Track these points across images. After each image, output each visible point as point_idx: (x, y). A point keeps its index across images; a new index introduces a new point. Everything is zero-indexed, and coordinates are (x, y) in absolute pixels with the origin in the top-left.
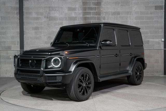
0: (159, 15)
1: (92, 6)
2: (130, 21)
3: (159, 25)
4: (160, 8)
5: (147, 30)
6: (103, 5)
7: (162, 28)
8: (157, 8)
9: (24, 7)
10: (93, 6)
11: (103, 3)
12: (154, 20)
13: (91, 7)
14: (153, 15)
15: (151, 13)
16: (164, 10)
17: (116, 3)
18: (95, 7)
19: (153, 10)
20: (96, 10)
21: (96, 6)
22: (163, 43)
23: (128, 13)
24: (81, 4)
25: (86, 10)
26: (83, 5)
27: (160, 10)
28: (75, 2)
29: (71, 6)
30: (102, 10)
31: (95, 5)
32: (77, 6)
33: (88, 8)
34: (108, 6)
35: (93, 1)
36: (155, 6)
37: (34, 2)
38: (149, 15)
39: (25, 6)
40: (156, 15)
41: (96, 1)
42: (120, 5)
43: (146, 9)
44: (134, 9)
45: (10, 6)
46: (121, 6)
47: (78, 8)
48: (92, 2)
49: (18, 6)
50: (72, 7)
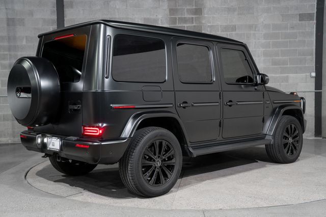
0: (307, 30)
1: (187, 16)
2: (255, 42)
3: (306, 48)
4: (308, 17)
5: (284, 58)
6: (206, 14)
7: (312, 54)
8: (302, 17)
9: (65, 18)
10: (189, 16)
11: (205, 11)
12: (297, 40)
13: (185, 18)
14: (295, 31)
15: (292, 28)
16: (315, 21)
17: (230, 10)
18: (193, 18)
19: (296, 21)
20: (193, 23)
21: (194, 16)
22: (313, 80)
23: (250, 27)
24: (167, 12)
25: (176, 23)
26: (170, 15)
27: (308, 21)
28: (157, 8)
29: (148, 17)
30: (203, 22)
31: (193, 14)
32: (160, 17)
33: (179, 18)
34: (215, 16)
35: (188, 7)
36: (300, 15)
37: (83, 10)
38: (289, 31)
39: (67, 18)
40: (301, 31)
41: (194, 7)
42: (236, 13)
43: (283, 20)
44: (262, 20)
45: (42, 19)
46: (238, 14)
47: (161, 20)
48: (187, 9)
49: (55, 17)
50: (151, 17)
